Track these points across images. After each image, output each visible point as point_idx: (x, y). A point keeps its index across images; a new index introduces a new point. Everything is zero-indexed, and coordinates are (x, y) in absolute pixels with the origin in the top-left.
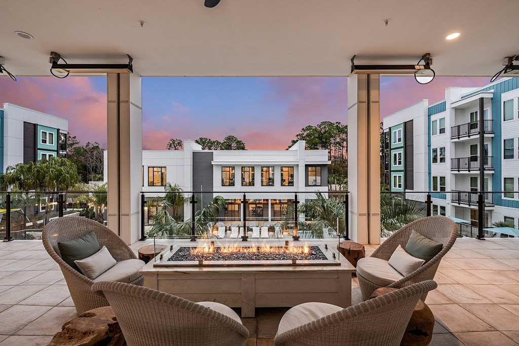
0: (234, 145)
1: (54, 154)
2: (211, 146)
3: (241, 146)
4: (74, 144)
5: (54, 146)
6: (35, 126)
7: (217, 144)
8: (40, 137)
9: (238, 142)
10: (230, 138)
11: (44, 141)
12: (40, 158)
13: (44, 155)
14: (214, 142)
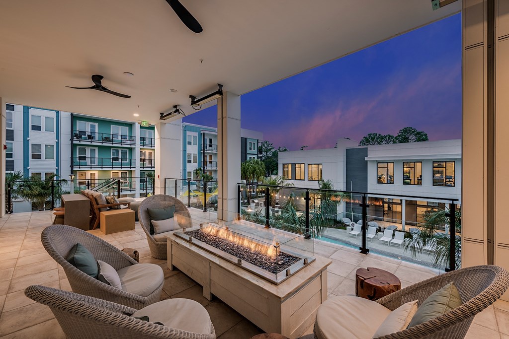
0: (412, 137)
1: (256, 157)
2: (381, 142)
3: (422, 138)
4: (271, 149)
5: (255, 151)
6: (246, 139)
7: (389, 139)
8: (248, 147)
9: (418, 133)
10: (405, 131)
11: (251, 149)
12: (248, 159)
13: (251, 158)
14: (385, 137)
